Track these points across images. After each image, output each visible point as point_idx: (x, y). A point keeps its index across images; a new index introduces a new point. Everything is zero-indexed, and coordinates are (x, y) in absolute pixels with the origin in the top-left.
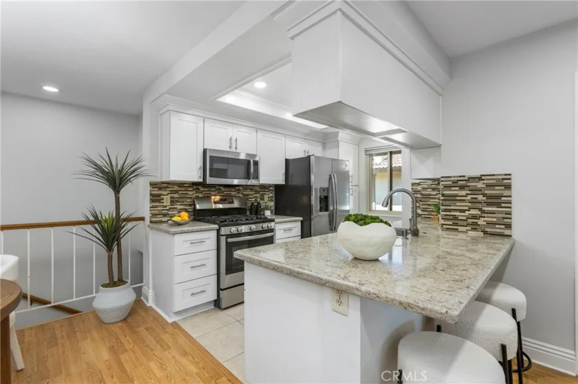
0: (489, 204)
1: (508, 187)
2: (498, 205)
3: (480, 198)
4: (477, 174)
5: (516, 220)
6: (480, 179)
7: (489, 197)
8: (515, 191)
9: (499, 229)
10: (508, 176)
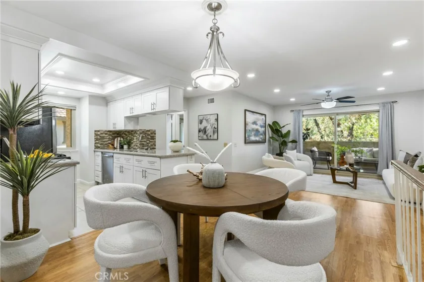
0: (151, 139)
1: (155, 134)
2: (153, 139)
3: (149, 137)
4: (148, 129)
5: (157, 144)
6: (149, 131)
7: (151, 137)
8: (157, 135)
9: (153, 147)
10: (155, 131)
